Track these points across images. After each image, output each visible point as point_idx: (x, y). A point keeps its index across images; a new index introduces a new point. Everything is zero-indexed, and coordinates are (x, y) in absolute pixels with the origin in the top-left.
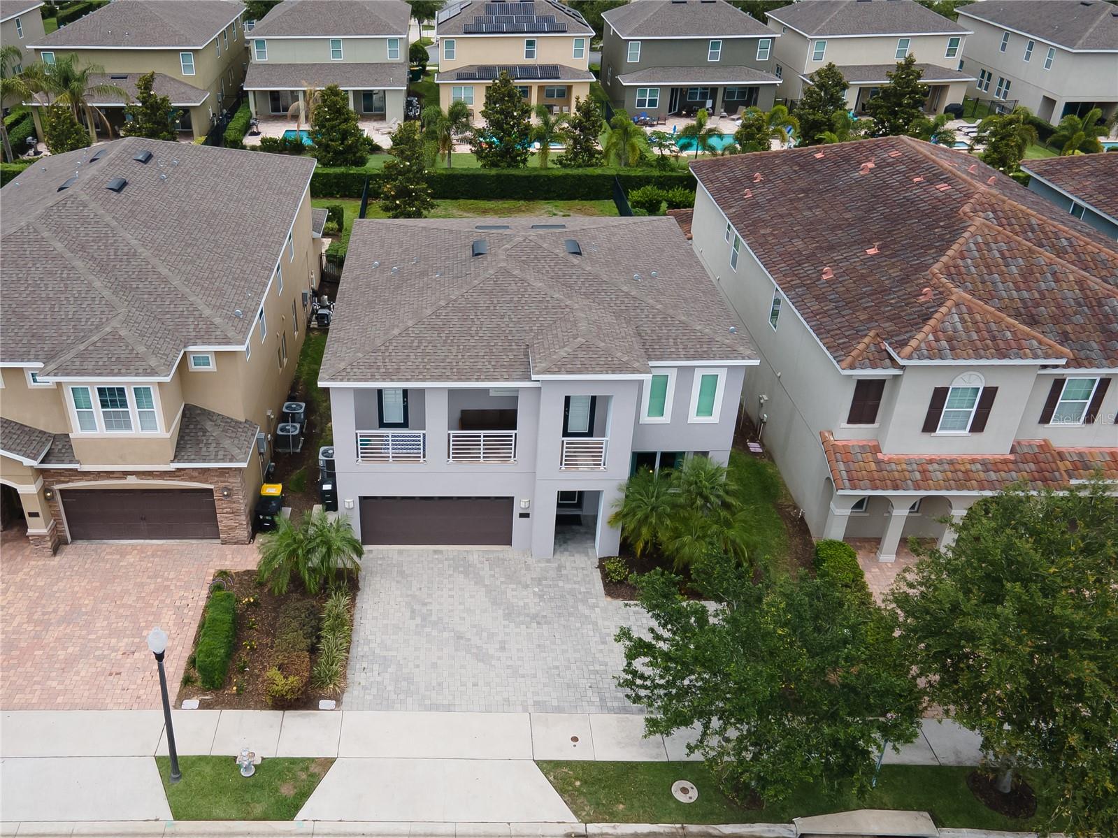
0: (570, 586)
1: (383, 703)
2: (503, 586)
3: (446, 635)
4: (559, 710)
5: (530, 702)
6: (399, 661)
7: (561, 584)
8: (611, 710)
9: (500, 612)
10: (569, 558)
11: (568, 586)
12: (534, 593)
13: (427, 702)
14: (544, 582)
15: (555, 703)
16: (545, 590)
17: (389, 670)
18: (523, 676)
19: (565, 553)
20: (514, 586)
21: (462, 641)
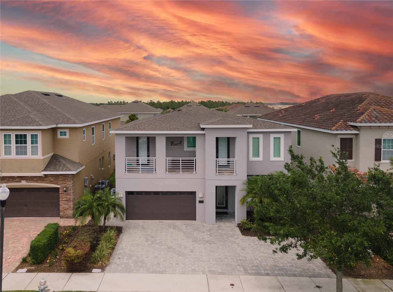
0: (224, 232)
1: (127, 270)
2: (192, 232)
3: (163, 247)
4: (222, 273)
5: (207, 270)
6: (138, 255)
7: (220, 231)
8: (251, 274)
9: (191, 240)
10: (224, 224)
11: (223, 232)
12: (207, 234)
13: (151, 270)
14: (212, 231)
15: (220, 271)
16: (212, 233)
17: (132, 259)
18: (203, 261)
19: (221, 222)
20: (198, 232)
21: (171, 249)
